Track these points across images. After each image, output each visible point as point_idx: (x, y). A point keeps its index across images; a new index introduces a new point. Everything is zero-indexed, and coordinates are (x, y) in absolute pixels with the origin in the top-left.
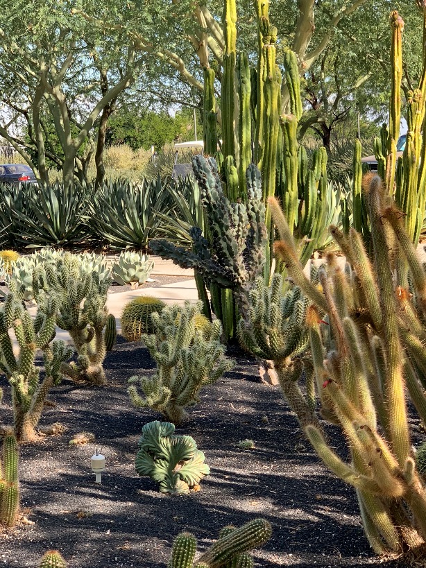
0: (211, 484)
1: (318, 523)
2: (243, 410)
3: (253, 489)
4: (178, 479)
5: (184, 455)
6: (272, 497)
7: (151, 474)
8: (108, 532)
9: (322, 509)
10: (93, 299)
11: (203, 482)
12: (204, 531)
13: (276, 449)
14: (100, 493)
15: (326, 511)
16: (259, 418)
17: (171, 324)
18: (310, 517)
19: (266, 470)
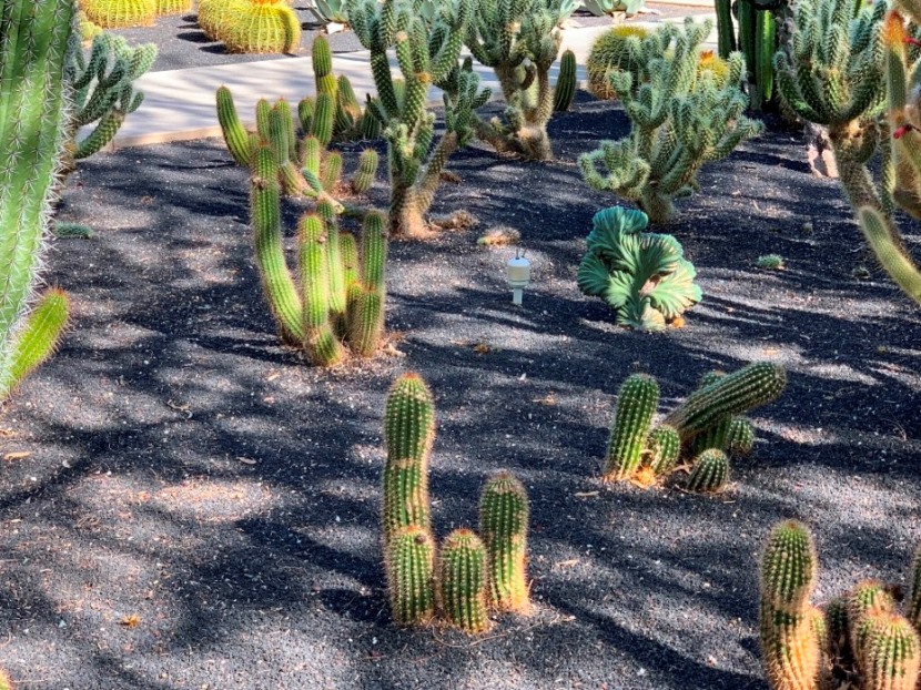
0: (702, 318)
1: (874, 388)
2: (772, 212)
3: (771, 330)
4: (648, 305)
5: (659, 266)
6: (802, 343)
7: (602, 294)
8: (523, 378)
9: (885, 368)
10: (536, 16)
11: (689, 315)
12: (681, 387)
13: (819, 273)
14: (518, 319)
15: (891, 370)
16: (798, 227)
17: (659, 56)
18: (862, 377)
19: (797, 304)
